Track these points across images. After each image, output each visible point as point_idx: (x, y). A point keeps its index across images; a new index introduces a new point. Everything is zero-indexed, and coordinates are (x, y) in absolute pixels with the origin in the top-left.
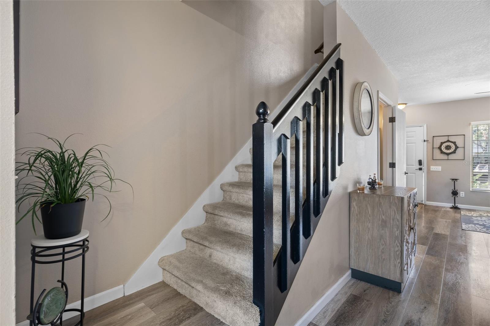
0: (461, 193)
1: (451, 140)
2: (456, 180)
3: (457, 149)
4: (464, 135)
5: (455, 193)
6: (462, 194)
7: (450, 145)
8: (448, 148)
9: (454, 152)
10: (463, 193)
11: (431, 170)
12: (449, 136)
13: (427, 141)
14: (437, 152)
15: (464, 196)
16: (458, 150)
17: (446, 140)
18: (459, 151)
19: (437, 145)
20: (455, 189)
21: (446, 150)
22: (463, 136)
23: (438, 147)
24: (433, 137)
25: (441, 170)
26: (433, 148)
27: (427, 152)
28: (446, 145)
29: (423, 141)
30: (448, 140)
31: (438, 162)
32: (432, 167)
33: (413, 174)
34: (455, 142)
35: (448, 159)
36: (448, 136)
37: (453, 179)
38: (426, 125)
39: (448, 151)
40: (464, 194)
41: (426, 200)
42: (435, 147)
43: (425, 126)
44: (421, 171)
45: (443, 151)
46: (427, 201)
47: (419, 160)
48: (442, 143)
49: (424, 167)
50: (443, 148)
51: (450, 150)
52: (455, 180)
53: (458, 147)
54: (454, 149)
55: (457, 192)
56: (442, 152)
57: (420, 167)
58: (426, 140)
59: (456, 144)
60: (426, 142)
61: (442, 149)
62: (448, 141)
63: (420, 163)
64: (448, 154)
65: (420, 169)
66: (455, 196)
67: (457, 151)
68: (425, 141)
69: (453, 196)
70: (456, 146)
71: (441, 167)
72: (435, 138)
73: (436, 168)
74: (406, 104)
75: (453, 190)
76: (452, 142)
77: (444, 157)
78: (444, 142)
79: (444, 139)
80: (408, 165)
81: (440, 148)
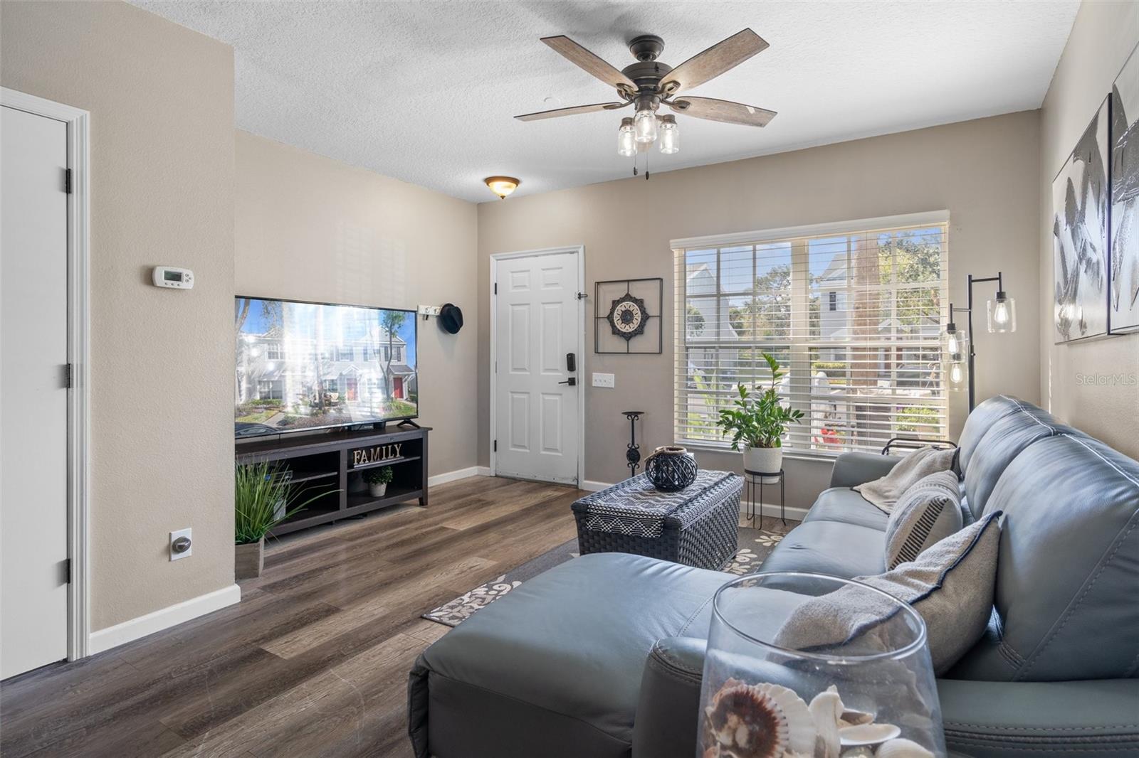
1: (633, 296)
2: (636, 414)
3: (645, 321)
4: (661, 279)
5: (633, 455)
7: (631, 309)
8: (627, 317)
11: (594, 384)
12: (631, 283)
13: (585, 296)
14: (605, 328)
16: (648, 324)
17: (623, 295)
18: (652, 326)
20: (633, 442)
21: (624, 325)
22: (659, 282)
23: (606, 315)
24: (598, 284)
25: (613, 386)
26: (597, 318)
27: (585, 331)
28: (623, 309)
29: (577, 296)
30: (628, 295)
31: (607, 358)
32: (596, 376)
33: (557, 398)
35: (628, 353)
36: (628, 281)
37: (629, 414)
38: (582, 247)
39: (627, 327)
41: (584, 475)
42: (600, 315)
43: (581, 251)
44: (572, 387)
45: (617, 328)
46: (586, 479)
47: (568, 356)
48: (615, 304)
49: (580, 373)
50: (617, 318)
51: (631, 325)
52: (633, 415)
53: (648, 317)
54: (640, 320)
55: (638, 452)
57: (571, 375)
58: (582, 292)
59: (646, 305)
60: (583, 299)
61: (615, 321)
62: (628, 297)
63: (571, 362)
65: (572, 382)
66: (634, 465)
67: (645, 328)
68: (580, 296)
69: (630, 465)
70: (643, 311)
71: (613, 375)
72: (603, 288)
73: (604, 379)
74: (516, 181)
75: (631, 448)
76: (635, 301)
77: (620, 345)
78: (618, 301)
79: (620, 290)
80: (546, 369)
81: (610, 318)
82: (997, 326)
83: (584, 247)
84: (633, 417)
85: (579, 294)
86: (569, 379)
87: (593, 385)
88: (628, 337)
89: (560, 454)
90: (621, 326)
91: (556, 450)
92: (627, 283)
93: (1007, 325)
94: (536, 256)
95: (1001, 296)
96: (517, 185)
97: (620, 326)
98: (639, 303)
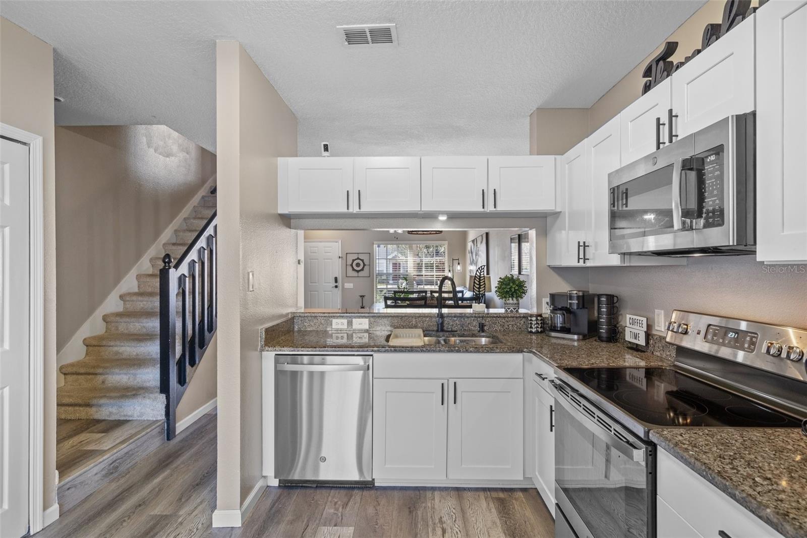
1: (360, 258)
2: (364, 296)
4: (370, 253)
7: (359, 262)
8: (358, 265)
9: (362, 269)
11: (345, 287)
13: (342, 257)
14: (350, 268)
16: (365, 267)
17: (356, 258)
18: (366, 269)
19: (349, 262)
20: (362, 305)
23: (350, 264)
24: (347, 254)
25: (352, 288)
26: (346, 265)
27: (342, 269)
28: (357, 262)
29: (338, 257)
31: (350, 279)
32: (345, 284)
33: (330, 292)
35: (358, 277)
36: (358, 253)
37: (361, 296)
38: (341, 240)
42: (348, 264)
43: (340, 242)
44: (336, 289)
45: (354, 269)
47: (335, 278)
48: (353, 260)
49: (340, 284)
50: (354, 265)
51: (359, 268)
52: (362, 297)
53: (365, 265)
54: (362, 266)
57: (336, 284)
58: (341, 256)
59: (364, 261)
60: (341, 259)
62: (358, 259)
63: (336, 280)
65: (336, 287)
67: (364, 269)
68: (340, 257)
70: (364, 263)
71: (353, 284)
72: (349, 255)
73: (349, 286)
76: (361, 260)
77: (355, 274)
79: (355, 257)
80: (325, 283)
81: (352, 265)
82: (458, 270)
88: (358, 271)
90: (356, 268)
93: (460, 270)
94: (321, 242)
95: (459, 264)
98: (362, 260)
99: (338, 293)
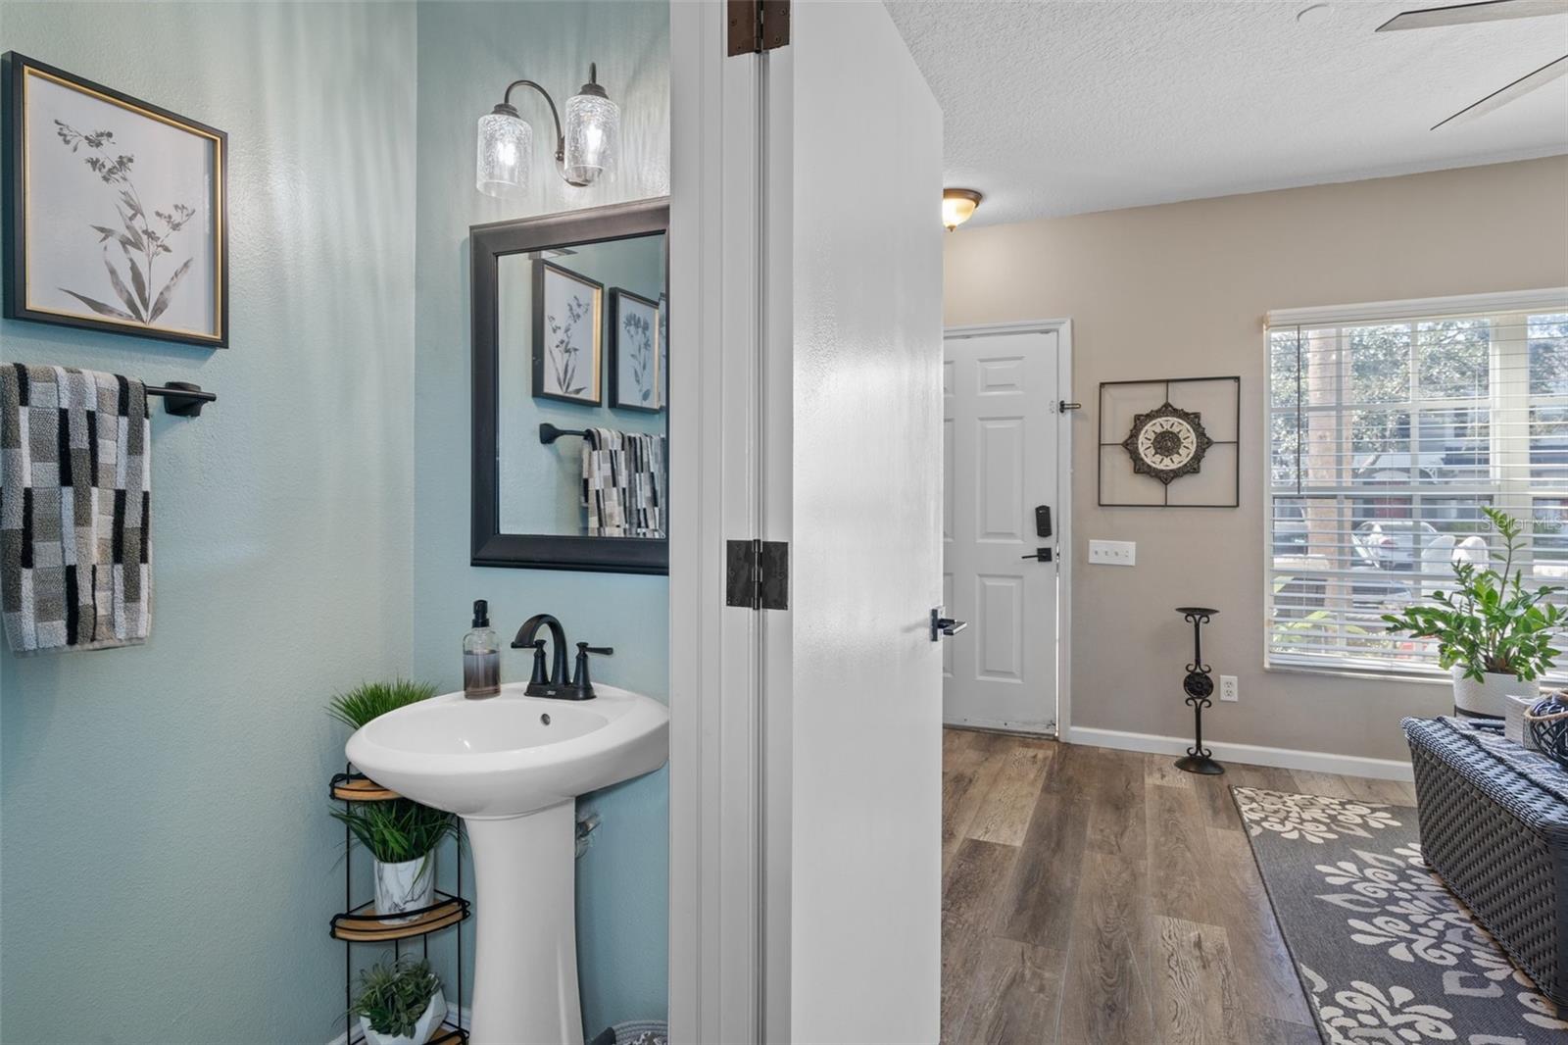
0: (1224, 678)
1: (1178, 406)
2: (1206, 612)
3: (1204, 450)
4: (1237, 379)
5: (1199, 685)
6: (1227, 687)
7: (1175, 429)
8: (1166, 443)
9: (1192, 468)
10: (1234, 679)
11: (1092, 559)
12: (1170, 384)
13: (1075, 407)
14: (1118, 463)
15: (1235, 698)
16: (1211, 454)
17: (1157, 405)
18: (1217, 461)
19: (1117, 429)
20: (1198, 662)
21: (1158, 457)
22: (1232, 384)
23: (1121, 442)
24: (1102, 385)
25: (1132, 562)
26: (1100, 445)
27: (1073, 467)
28: (1159, 430)
29: (1056, 406)
30: (1167, 405)
31: (1121, 517)
32: (1095, 544)
33: (1013, 583)
34: (1197, 415)
35: (1166, 506)
36: (1168, 381)
37: (1190, 612)
38: (1068, 323)
39: (1167, 461)
40: (1235, 689)
41: (1069, 720)
42: (1106, 439)
43: (1065, 330)
44: (1045, 565)
45: (1144, 463)
46: (1072, 724)
47: (1038, 509)
48: (1140, 421)
49: (1061, 542)
50: (1144, 444)
51: (1175, 457)
52: (1198, 614)
53: (1210, 443)
54: (1193, 448)
55: (1207, 677)
56: (1140, 468)
57: (1045, 543)
58: (1068, 401)
59: (1203, 423)
60: (1068, 414)
61: (1141, 450)
62: (1168, 409)
63: (1043, 521)
64: (1165, 478)
65: (1044, 555)
66: (1199, 701)
67: (1204, 463)
68: (1063, 407)
69: (1190, 702)
70: (1202, 434)
71: (1134, 543)
72: (1110, 393)
73: (1115, 551)
74: (977, 197)
75: (1192, 672)
76: (1183, 415)
77: (1148, 491)
78: (1147, 416)
79: (1151, 398)
80: (988, 535)
81: (1130, 446)
83: (1072, 321)
84: (1197, 617)
85: (1062, 404)
86: (1039, 550)
87: (1091, 561)
88: (1167, 478)
89: (1019, 681)
90: (1154, 459)
91: (1009, 674)
92: (1164, 386)
94: (968, 337)
96: (977, 205)
97: (1152, 459)
98: (1193, 419)
99: (1057, 580)
